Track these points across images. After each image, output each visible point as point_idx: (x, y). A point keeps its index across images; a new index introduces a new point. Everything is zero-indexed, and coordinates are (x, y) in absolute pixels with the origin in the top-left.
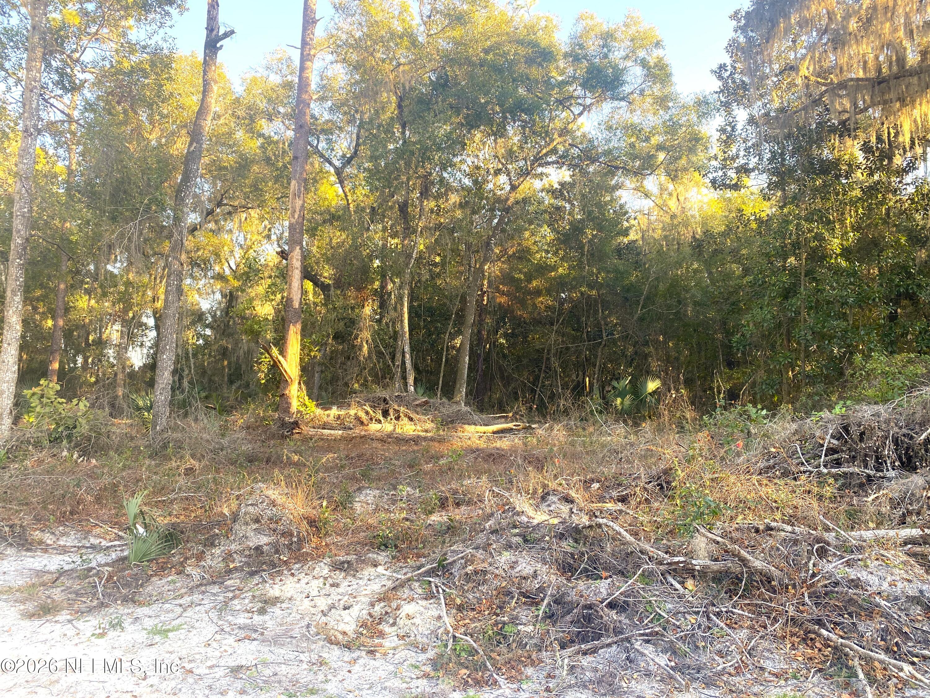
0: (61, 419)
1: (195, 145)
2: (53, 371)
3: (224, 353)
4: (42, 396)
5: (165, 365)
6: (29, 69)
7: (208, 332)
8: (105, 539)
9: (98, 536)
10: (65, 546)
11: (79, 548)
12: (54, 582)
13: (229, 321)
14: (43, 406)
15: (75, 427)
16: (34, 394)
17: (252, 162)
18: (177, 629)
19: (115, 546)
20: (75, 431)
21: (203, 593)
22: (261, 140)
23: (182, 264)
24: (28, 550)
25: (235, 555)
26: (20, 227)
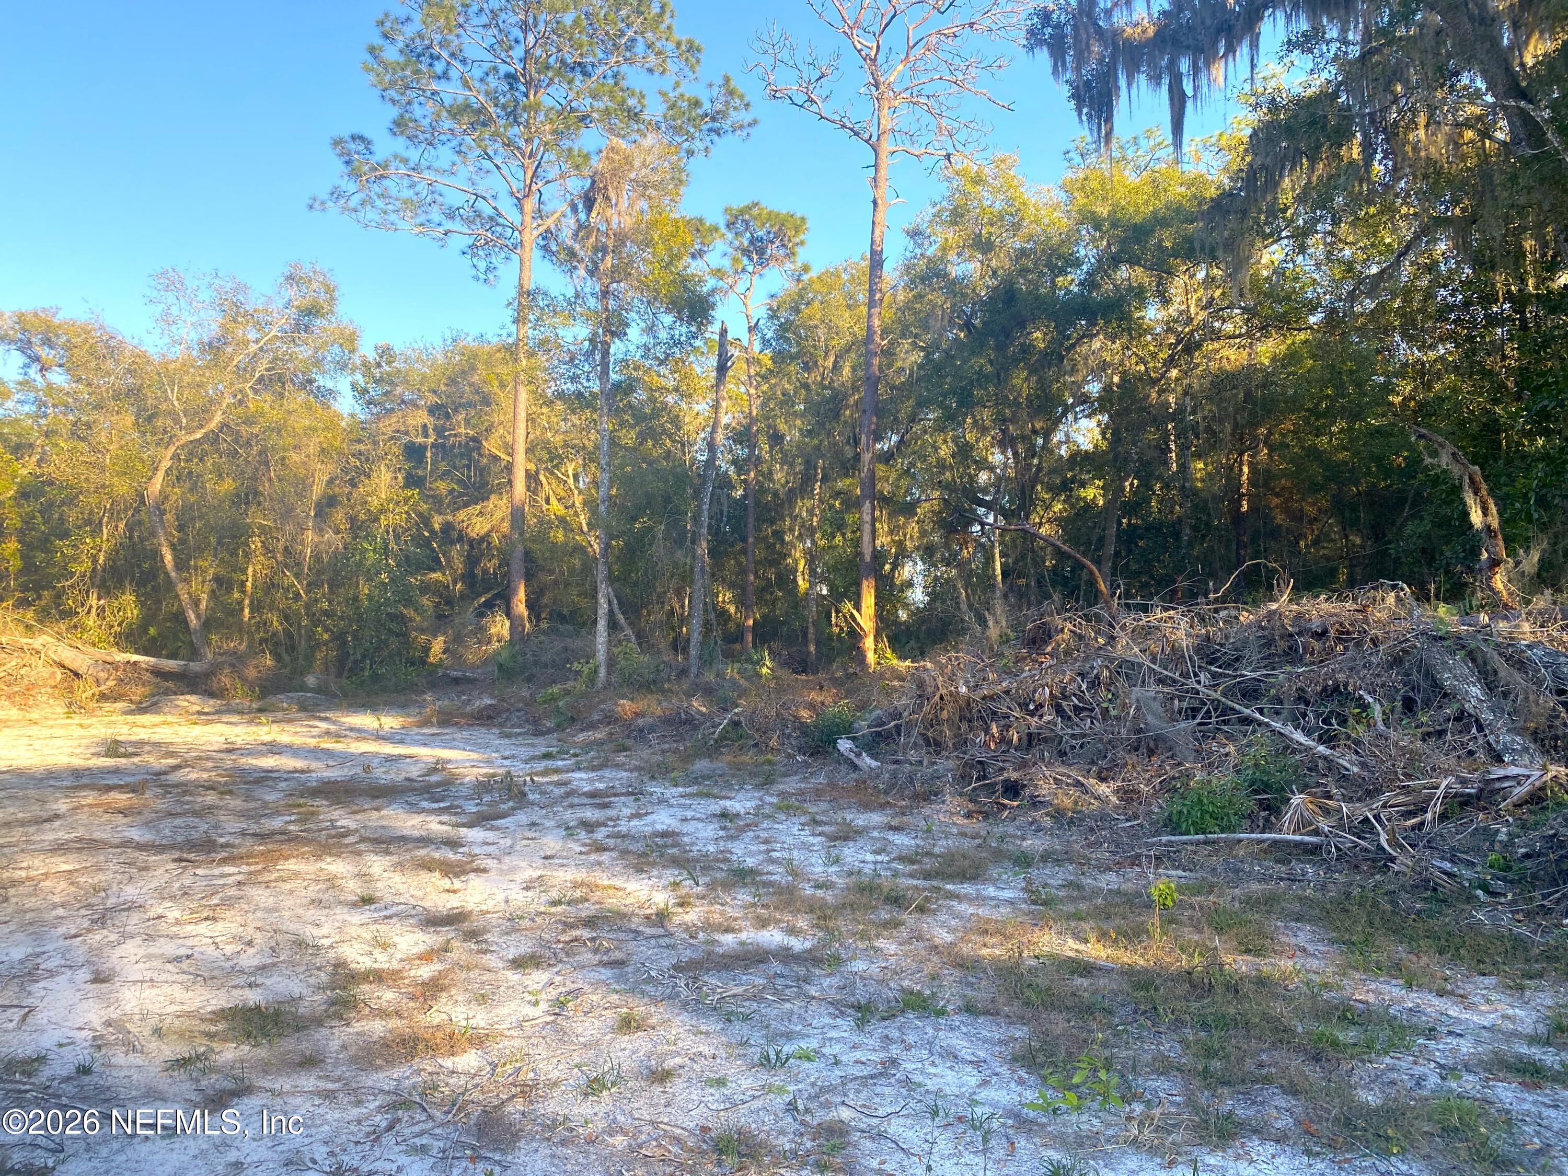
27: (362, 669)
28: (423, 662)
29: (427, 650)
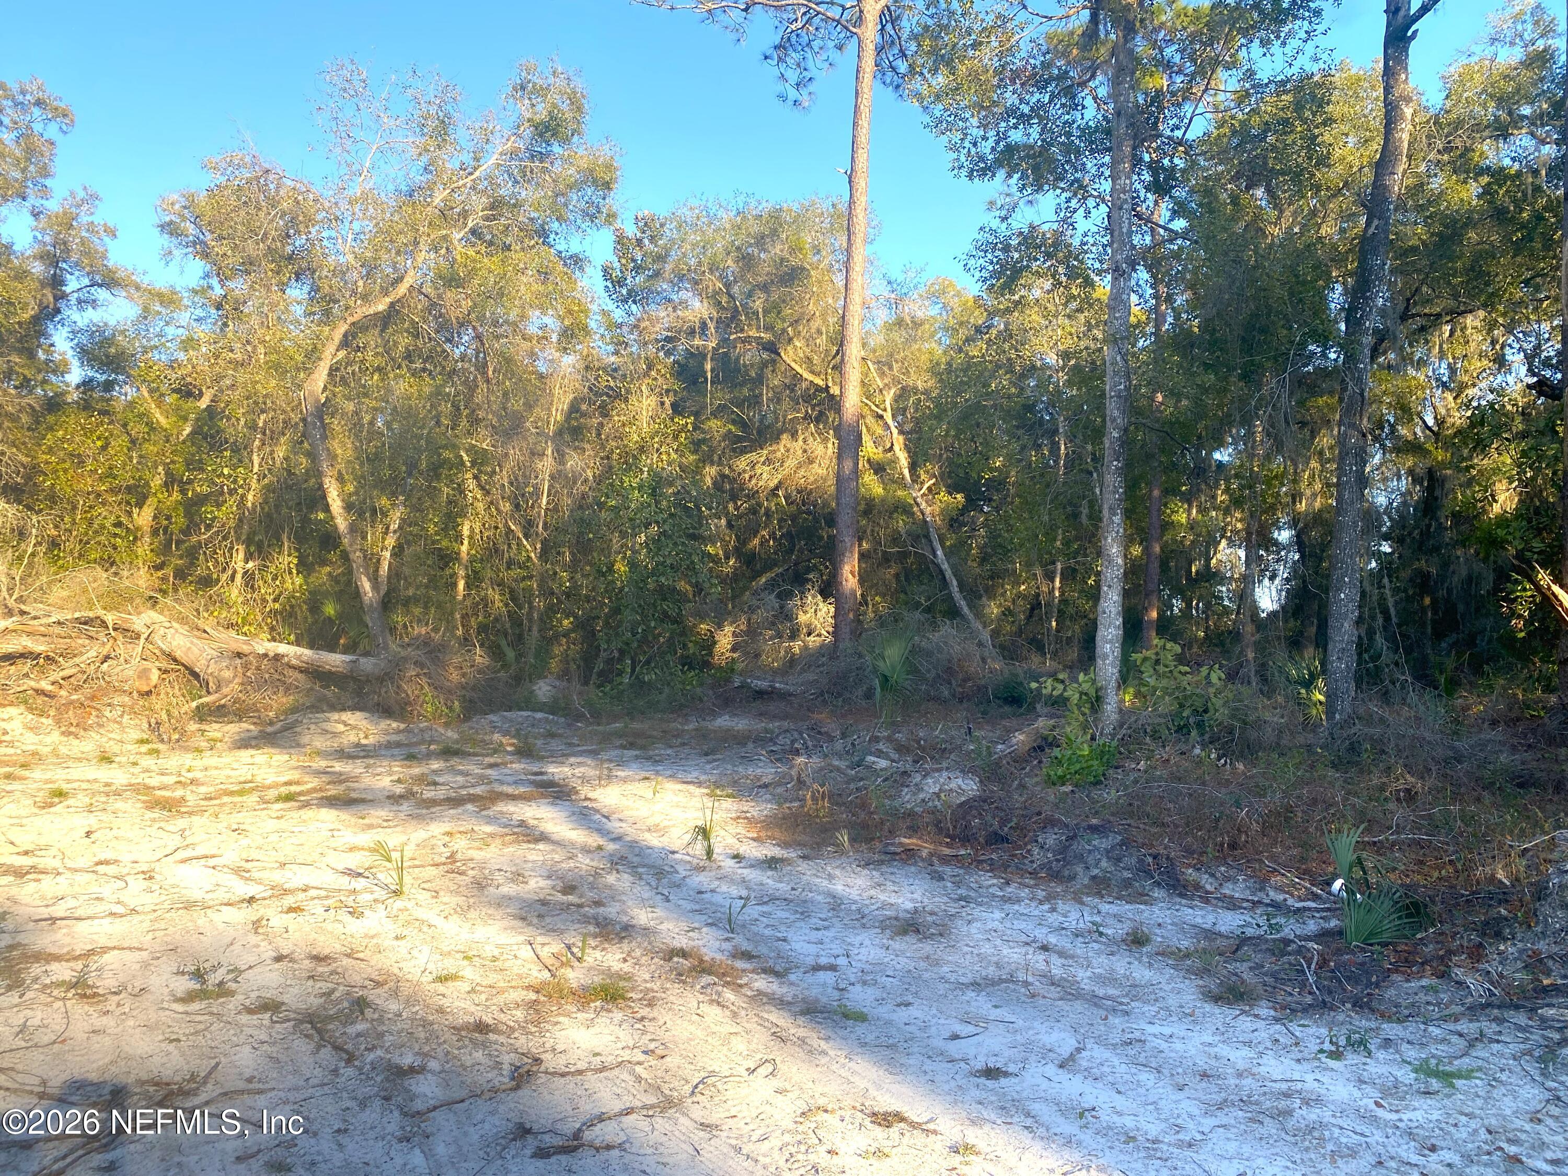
0: (1185, 697)
1: (1376, 222)
2: (1150, 622)
3: (1423, 583)
4: (1157, 662)
5: (1344, 610)
6: (1114, 178)
7: (1386, 548)
8: (1292, 895)
9: (1277, 889)
10: (1232, 897)
11: (1253, 902)
12: (1234, 953)
13: (1429, 526)
14: (1159, 676)
15: (1206, 711)
16: (1145, 659)
17: (1466, 225)
18: (1467, 1075)
19: (1309, 909)
20: (1206, 717)
21: (1500, 1021)
22: (1485, 179)
23: (1364, 435)
24: (1182, 895)
25: (1550, 963)
26: (1116, 413)
27: (620, 673)
28: (706, 664)
29: (709, 644)
